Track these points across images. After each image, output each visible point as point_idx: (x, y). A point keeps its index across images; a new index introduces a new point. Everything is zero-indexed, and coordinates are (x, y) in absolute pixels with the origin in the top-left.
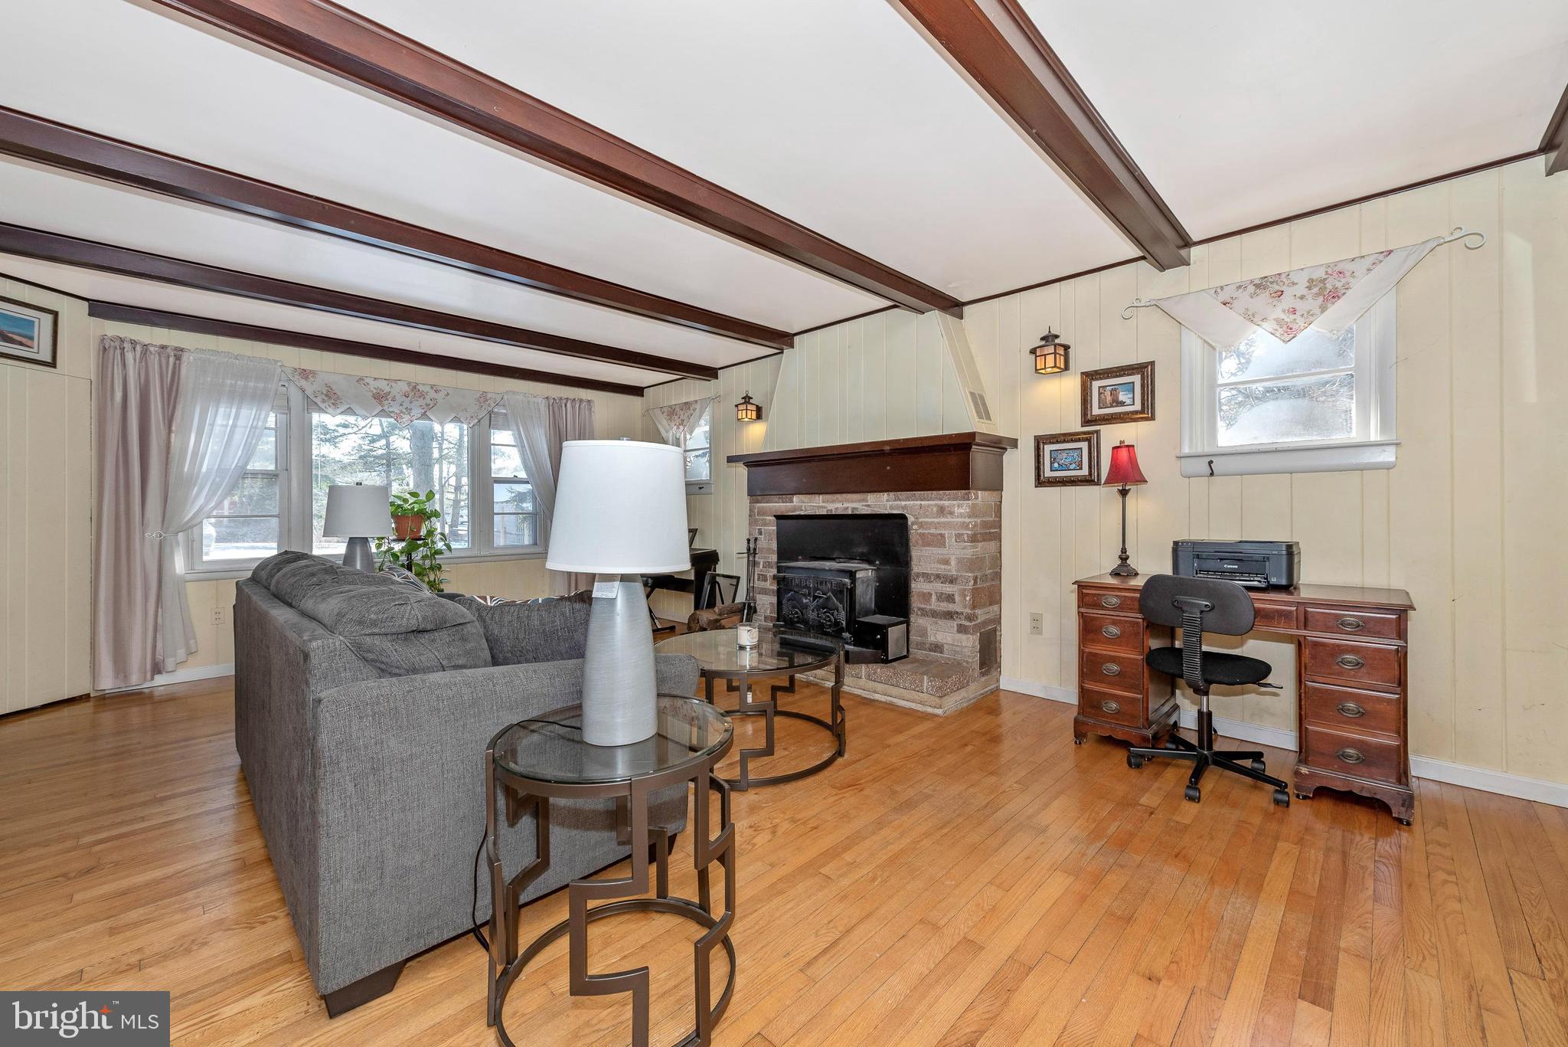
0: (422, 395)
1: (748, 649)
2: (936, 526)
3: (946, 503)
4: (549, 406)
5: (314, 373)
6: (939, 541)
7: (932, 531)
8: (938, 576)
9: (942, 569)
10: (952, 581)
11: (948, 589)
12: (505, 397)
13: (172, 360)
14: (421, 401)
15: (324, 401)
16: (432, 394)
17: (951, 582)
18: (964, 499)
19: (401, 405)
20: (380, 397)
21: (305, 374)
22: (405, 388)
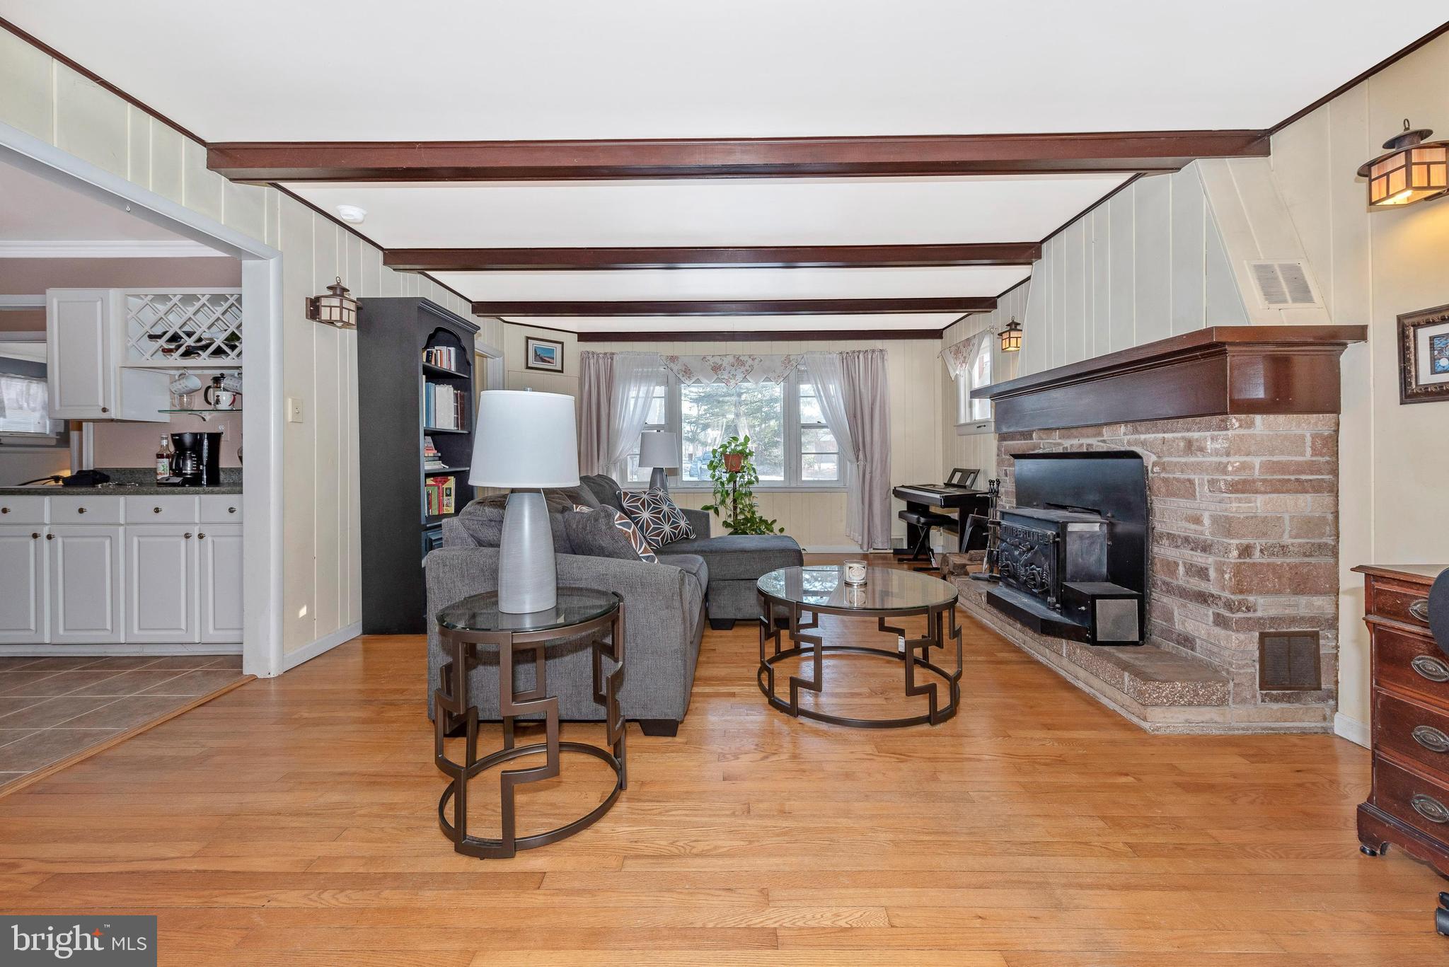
0: (743, 364)
1: (856, 587)
2: (1184, 467)
3: (1196, 435)
4: (843, 359)
5: (677, 358)
6: (1188, 489)
7: (1178, 475)
8: (1186, 540)
9: (1190, 529)
10: (1206, 548)
11: (1200, 559)
12: (805, 356)
13: (609, 360)
14: (743, 369)
15: (683, 376)
16: (750, 362)
17: (1204, 550)
18: (1220, 428)
19: (729, 373)
20: (716, 369)
21: (673, 359)
22: (731, 359)
